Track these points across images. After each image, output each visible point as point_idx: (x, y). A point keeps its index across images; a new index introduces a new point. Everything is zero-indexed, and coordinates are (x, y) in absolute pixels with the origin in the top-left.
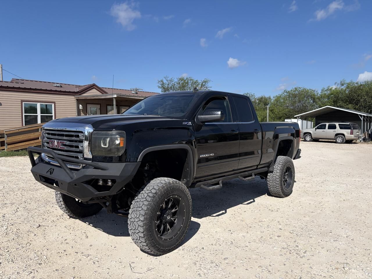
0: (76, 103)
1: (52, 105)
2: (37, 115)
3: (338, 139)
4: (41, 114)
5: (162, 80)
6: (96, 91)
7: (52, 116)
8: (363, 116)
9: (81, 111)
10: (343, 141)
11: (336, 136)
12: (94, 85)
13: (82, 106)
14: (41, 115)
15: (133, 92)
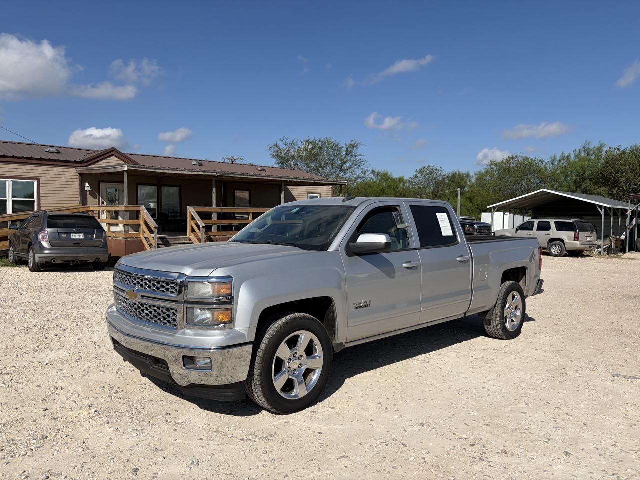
0: (78, 181)
1: (33, 183)
2: (6, 201)
3: (554, 249)
4: (13, 198)
5: (276, 144)
6: (118, 160)
7: (34, 201)
8: (605, 207)
9: (88, 193)
10: (561, 253)
11: (551, 243)
12: (114, 151)
13: (89, 186)
14: (13, 200)
15: (194, 163)
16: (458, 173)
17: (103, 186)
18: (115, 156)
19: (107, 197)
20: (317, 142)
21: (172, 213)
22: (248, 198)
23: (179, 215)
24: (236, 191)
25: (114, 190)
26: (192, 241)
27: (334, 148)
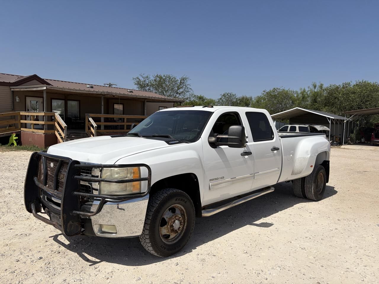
0: (11, 95)
6: (38, 82)
8: (331, 118)
12: (35, 77)
13: (18, 98)
15: (88, 86)
16: (245, 97)
17: (28, 99)
18: (36, 79)
19: (31, 106)
20: (162, 76)
21: (74, 117)
22: (122, 109)
23: (79, 118)
24: (115, 105)
25: (35, 102)
26: (88, 135)
27: (173, 81)
